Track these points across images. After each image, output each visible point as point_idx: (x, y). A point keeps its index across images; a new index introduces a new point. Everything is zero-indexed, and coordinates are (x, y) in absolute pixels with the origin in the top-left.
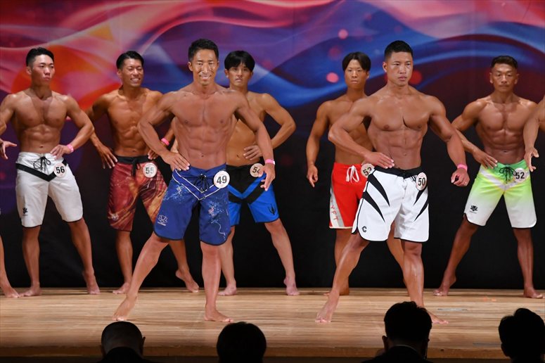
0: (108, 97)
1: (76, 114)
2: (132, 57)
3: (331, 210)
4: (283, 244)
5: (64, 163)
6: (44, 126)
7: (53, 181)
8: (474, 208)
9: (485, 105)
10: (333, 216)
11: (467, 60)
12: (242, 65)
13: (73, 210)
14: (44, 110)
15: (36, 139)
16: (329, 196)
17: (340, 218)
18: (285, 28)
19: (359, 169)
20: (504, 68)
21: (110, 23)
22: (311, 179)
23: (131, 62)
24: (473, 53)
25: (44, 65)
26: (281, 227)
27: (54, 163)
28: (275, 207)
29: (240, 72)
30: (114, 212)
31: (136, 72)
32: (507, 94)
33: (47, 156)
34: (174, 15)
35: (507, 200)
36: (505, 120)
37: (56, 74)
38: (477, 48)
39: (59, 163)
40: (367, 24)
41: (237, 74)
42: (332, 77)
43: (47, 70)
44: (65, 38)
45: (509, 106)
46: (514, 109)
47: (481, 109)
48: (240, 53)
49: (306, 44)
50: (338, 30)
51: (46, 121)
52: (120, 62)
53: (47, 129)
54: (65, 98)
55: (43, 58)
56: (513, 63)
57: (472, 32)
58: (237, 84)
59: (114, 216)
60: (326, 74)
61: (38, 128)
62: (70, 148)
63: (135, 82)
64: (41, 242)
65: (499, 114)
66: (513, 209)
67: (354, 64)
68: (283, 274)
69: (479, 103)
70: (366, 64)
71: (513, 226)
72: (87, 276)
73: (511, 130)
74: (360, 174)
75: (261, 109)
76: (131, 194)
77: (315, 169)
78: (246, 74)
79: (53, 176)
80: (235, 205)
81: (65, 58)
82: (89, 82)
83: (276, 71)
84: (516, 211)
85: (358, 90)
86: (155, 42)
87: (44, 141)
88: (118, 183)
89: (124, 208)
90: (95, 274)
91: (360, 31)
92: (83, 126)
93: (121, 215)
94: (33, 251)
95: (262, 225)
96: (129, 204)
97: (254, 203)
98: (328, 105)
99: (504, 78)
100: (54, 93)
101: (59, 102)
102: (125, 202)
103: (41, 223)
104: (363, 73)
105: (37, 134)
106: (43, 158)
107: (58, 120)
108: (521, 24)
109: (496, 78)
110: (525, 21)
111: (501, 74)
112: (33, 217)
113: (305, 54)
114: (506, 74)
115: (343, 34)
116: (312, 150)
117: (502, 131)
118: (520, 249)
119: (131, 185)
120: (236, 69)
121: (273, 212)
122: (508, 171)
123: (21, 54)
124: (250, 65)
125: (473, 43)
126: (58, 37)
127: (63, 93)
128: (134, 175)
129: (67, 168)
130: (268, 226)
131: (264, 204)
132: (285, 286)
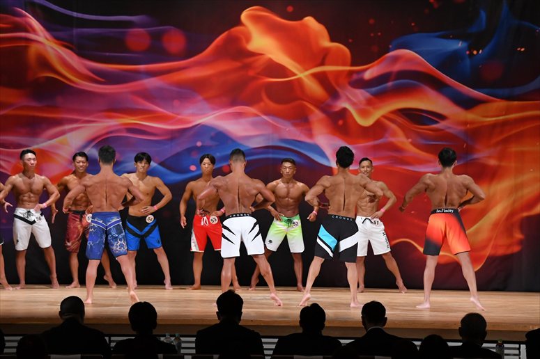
0: (67, 178)
1: (48, 187)
2: (80, 156)
3: (192, 241)
4: (164, 261)
5: (41, 215)
6: (30, 193)
7: (34, 225)
8: (270, 241)
9: (278, 184)
10: (193, 245)
11: (268, 159)
12: (145, 161)
13: (45, 241)
14: (30, 185)
15: (26, 201)
16: (191, 233)
17: (197, 246)
18: (168, 140)
19: (208, 219)
20: (288, 165)
21: (68, 136)
22: (182, 224)
23: (79, 158)
24: (270, 156)
25: (30, 159)
26: (163, 251)
27: (35, 215)
28: (160, 240)
29: (143, 165)
30: (69, 242)
31: (81, 164)
32: (290, 180)
33: (31, 210)
34: (104, 132)
35: (289, 237)
36: (288, 193)
37: (37, 164)
38: (273, 153)
39: (38, 215)
40: (212, 138)
41: (141, 166)
42: (193, 168)
43: (32, 162)
44: (42, 144)
45: (291, 185)
46: (293, 186)
47: (275, 186)
48: (144, 154)
49: (179, 149)
50: (197, 141)
51: (31, 191)
52: (74, 158)
53: (32, 195)
54: (43, 177)
55: (30, 155)
56: (293, 162)
57: (270, 144)
58: (141, 171)
59: (69, 244)
60: (190, 166)
61: (26, 195)
62: (44, 205)
63: (81, 170)
64: (27, 259)
65: (286, 190)
66: (293, 242)
67: (206, 160)
68: (163, 277)
69: (274, 183)
70: (213, 161)
71: (292, 251)
72: (52, 278)
73: (292, 198)
74: (209, 221)
75: (154, 185)
76: (79, 232)
77: (185, 218)
78: (147, 165)
79: (34, 222)
80: (137, 238)
81: (42, 155)
82: (55, 169)
83: (161, 164)
84: (293, 243)
85: (208, 175)
86: (93, 147)
87: (31, 202)
88: (72, 226)
89: (75, 239)
90: (57, 277)
91: (209, 143)
92: (53, 193)
93: (73, 243)
94: (21, 264)
95: (152, 250)
96: (77, 237)
97: (148, 238)
98: (192, 183)
99: (288, 170)
100: (36, 175)
101: (39, 180)
102: (75, 236)
103: (26, 248)
104: (211, 166)
105: (25, 198)
106: (29, 212)
107: (38, 190)
108: (296, 141)
109: (283, 170)
110: (299, 139)
111: (286, 168)
112: (22, 245)
113: (178, 154)
114: (289, 168)
115: (199, 144)
116: (182, 208)
117: (287, 199)
118: (295, 265)
119: (79, 226)
120: (141, 163)
121: (159, 242)
122: (289, 221)
123: (17, 153)
124: (149, 160)
125: (271, 150)
126: (37, 144)
127: (41, 175)
128: (81, 221)
129: (43, 218)
130: (155, 250)
131: (153, 238)
132: (164, 285)
